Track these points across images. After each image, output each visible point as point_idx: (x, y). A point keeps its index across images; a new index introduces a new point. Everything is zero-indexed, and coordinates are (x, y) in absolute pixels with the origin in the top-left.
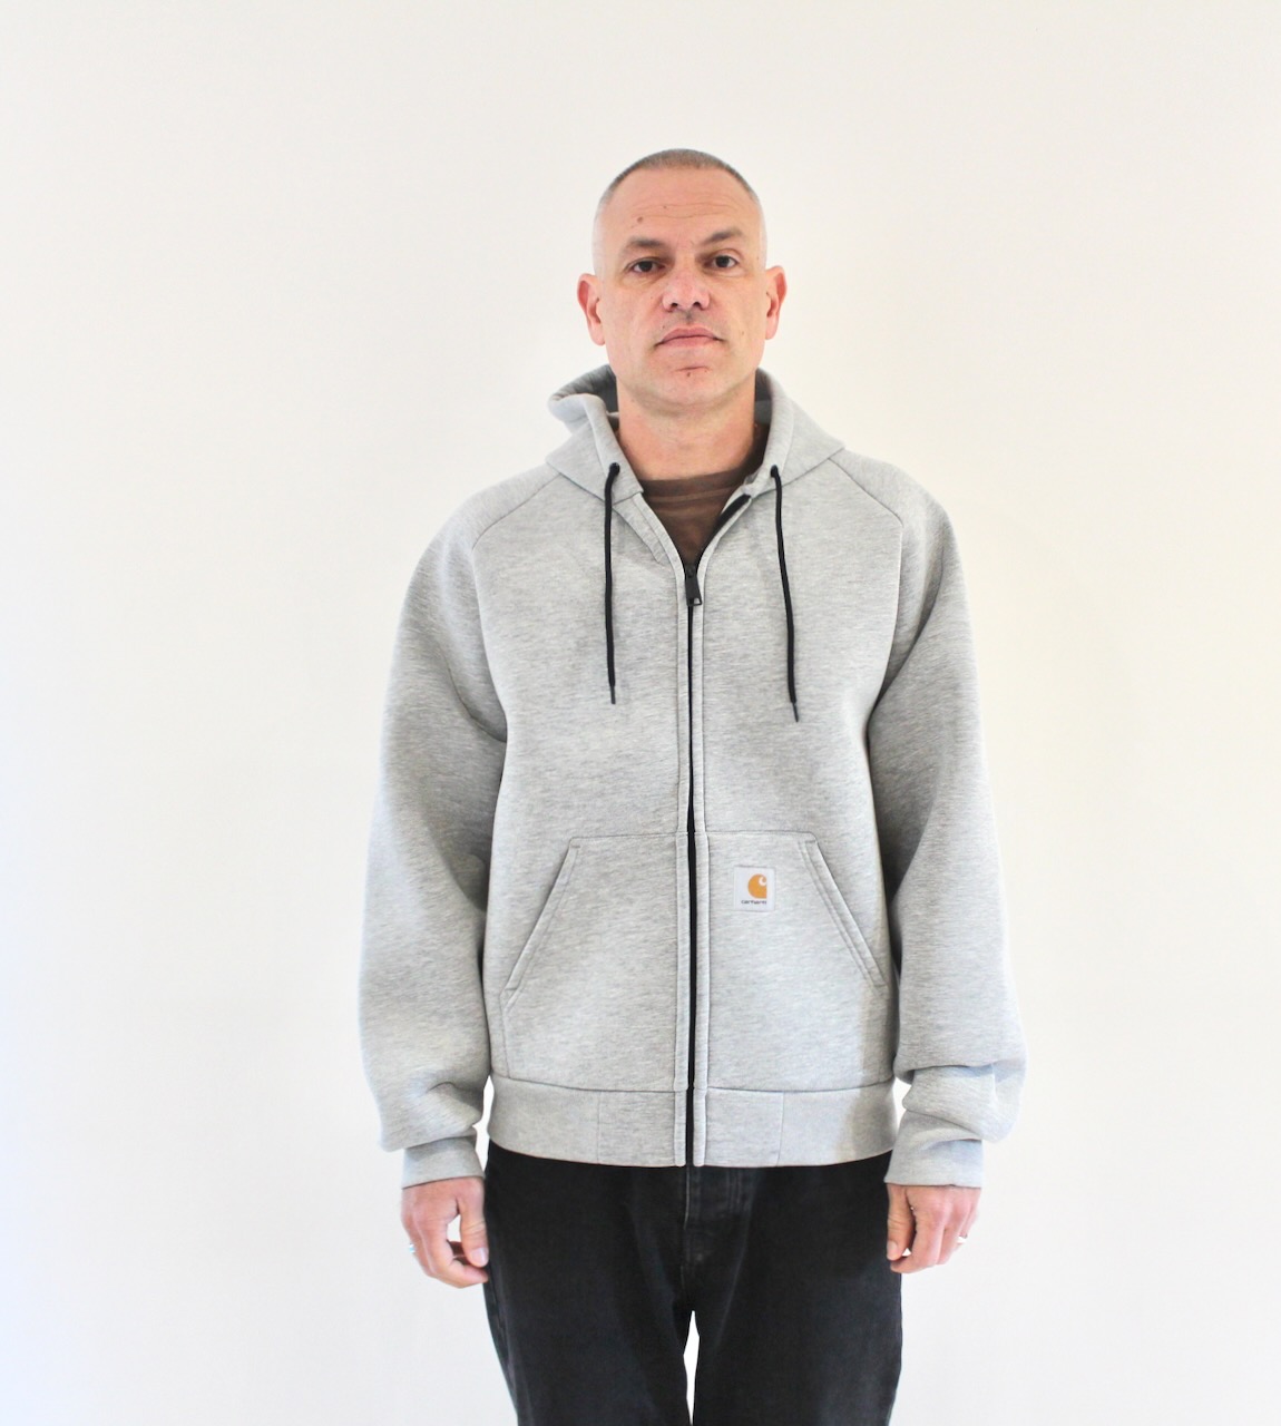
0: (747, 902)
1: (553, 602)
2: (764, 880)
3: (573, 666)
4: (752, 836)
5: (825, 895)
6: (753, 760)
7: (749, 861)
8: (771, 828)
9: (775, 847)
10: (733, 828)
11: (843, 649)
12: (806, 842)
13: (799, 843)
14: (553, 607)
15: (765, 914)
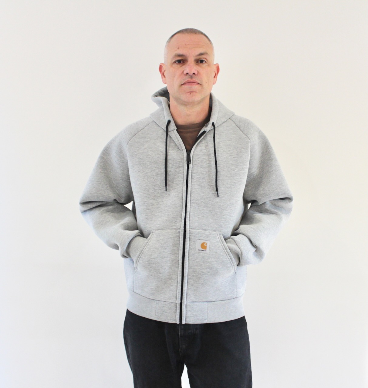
0: (200, 250)
1: (149, 162)
2: (206, 244)
3: (155, 180)
4: (203, 231)
5: (225, 250)
6: (205, 208)
7: (202, 238)
8: (209, 229)
9: (210, 235)
10: (197, 228)
11: (231, 177)
12: (219, 234)
13: (217, 234)
14: (149, 163)
15: (206, 254)
